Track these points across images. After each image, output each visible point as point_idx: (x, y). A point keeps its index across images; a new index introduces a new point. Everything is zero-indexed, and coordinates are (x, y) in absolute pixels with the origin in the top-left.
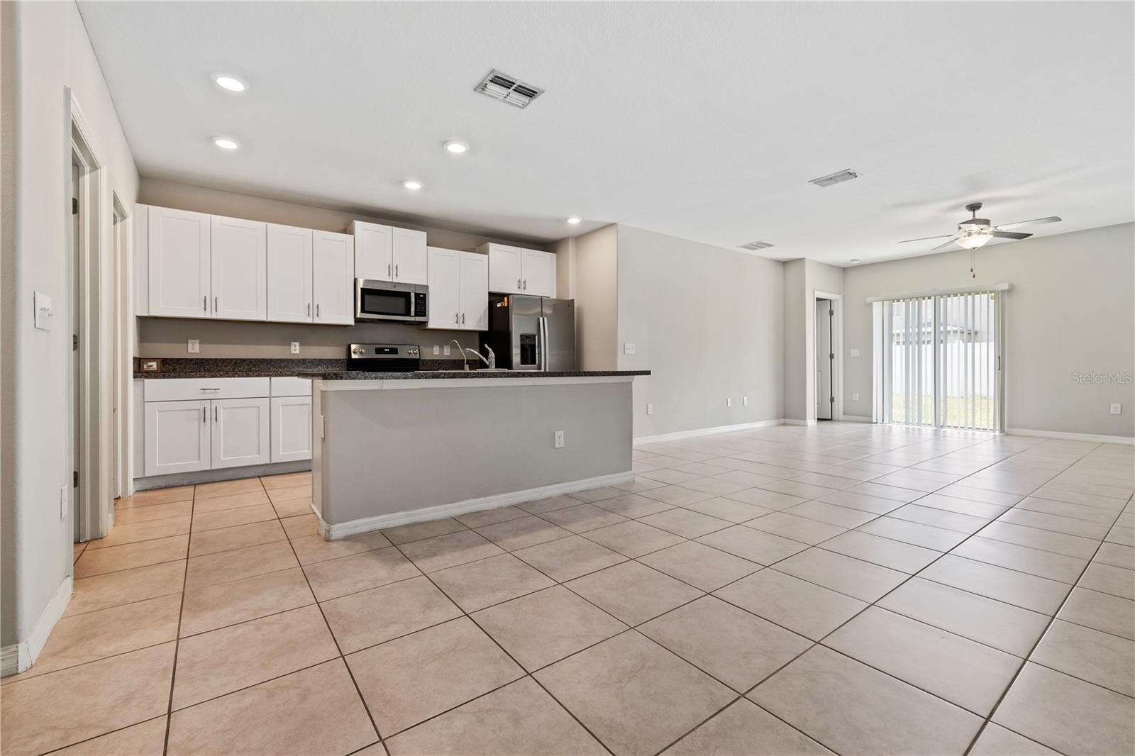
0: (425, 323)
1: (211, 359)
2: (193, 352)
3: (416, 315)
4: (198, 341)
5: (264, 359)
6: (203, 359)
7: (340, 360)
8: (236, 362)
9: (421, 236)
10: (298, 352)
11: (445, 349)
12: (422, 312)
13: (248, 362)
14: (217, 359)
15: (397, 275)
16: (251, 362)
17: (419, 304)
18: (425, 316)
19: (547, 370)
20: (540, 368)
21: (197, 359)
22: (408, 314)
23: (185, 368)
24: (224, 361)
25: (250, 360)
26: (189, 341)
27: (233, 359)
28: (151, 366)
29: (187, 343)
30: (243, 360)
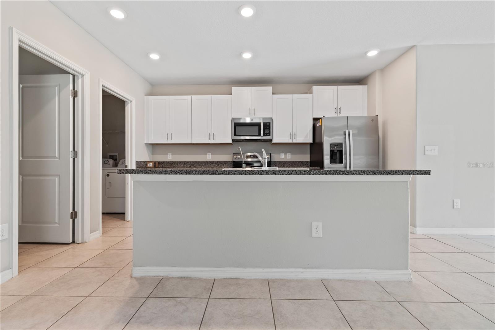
0: (271, 140)
1: (175, 162)
2: (169, 158)
3: (264, 135)
4: (171, 154)
5: (196, 162)
6: (172, 162)
7: (229, 162)
8: (185, 163)
9: (269, 89)
10: (210, 158)
11: (287, 155)
12: (268, 133)
13: (189, 163)
14: (177, 162)
15: (254, 114)
16: (190, 163)
17: (266, 129)
18: (270, 135)
19: (352, 169)
20: (346, 168)
21: (170, 162)
22: (259, 135)
23: (166, 166)
24: (180, 162)
25: (190, 162)
26: (168, 154)
27: (184, 162)
28: (150, 165)
29: (167, 154)
30: (187, 162)
